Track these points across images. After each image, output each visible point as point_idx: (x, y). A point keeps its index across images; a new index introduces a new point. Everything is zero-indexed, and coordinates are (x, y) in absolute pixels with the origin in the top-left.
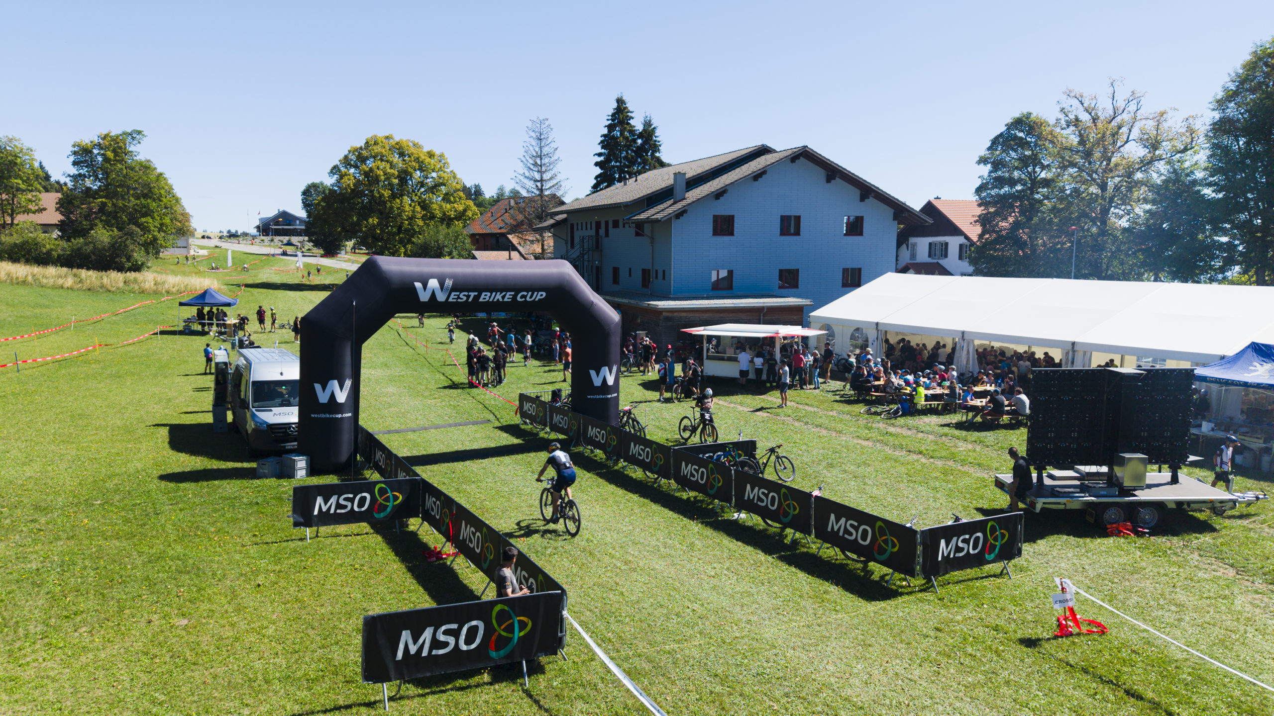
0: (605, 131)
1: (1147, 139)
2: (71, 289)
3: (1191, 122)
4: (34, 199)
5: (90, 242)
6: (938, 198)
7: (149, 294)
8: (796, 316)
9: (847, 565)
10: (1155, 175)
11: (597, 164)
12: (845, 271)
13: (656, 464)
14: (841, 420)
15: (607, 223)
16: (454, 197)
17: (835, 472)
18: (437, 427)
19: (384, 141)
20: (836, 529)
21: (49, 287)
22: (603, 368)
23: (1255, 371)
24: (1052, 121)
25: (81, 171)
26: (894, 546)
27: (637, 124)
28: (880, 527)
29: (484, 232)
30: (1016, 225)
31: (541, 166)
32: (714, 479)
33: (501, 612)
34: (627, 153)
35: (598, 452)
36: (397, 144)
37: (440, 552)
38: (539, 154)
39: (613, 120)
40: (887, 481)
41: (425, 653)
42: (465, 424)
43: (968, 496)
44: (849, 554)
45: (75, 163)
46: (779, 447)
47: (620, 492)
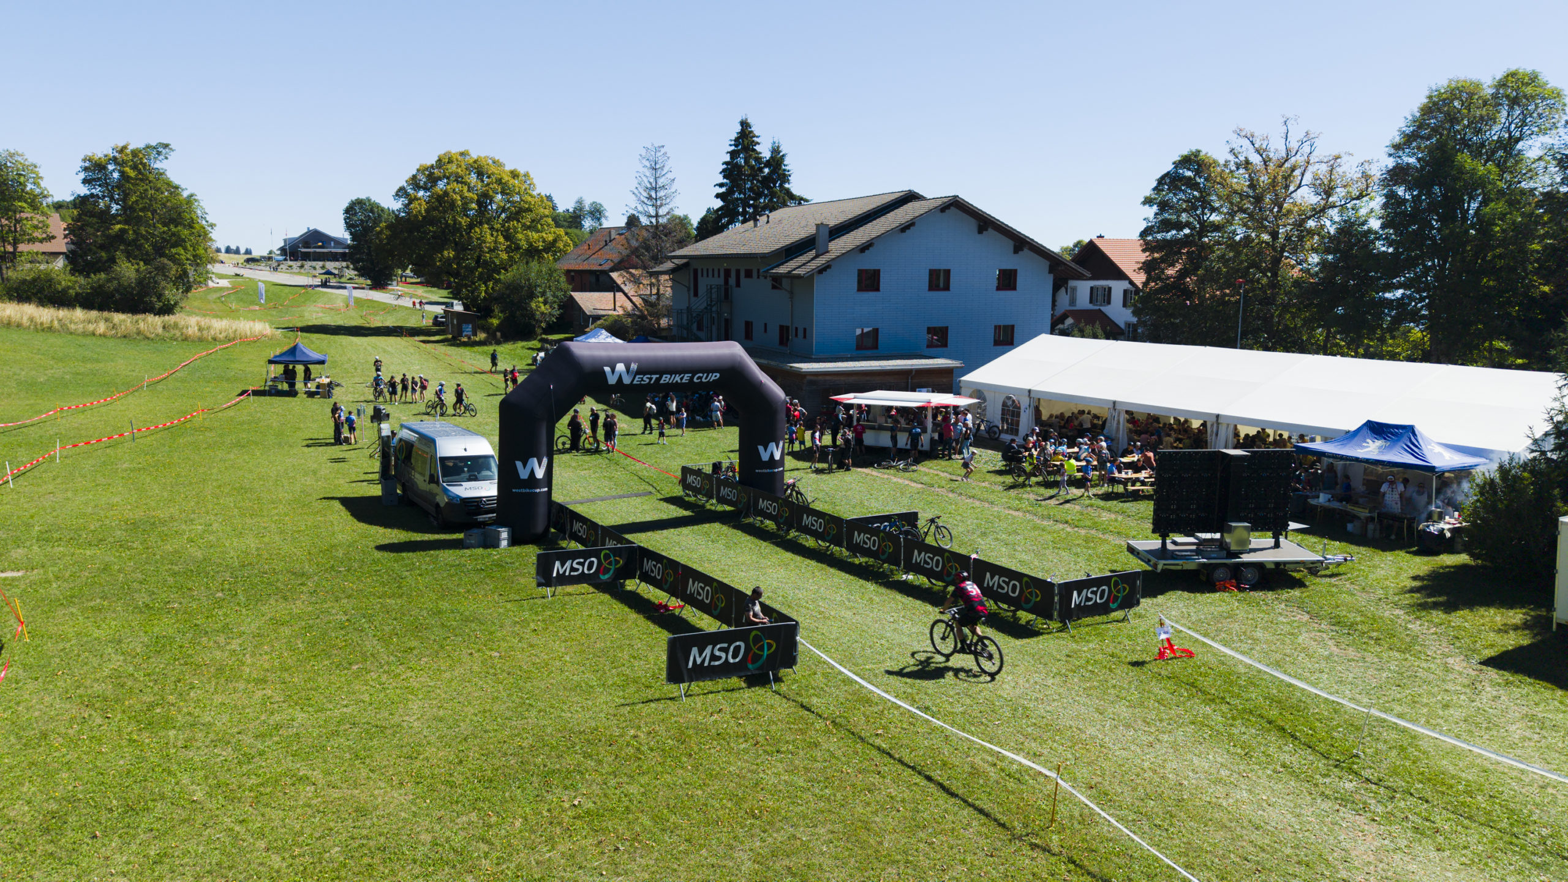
0: (728, 158)
1: (1320, 185)
2: (103, 336)
3: (1366, 167)
4: (40, 225)
5: (114, 278)
6: (1101, 237)
7: (193, 341)
8: (944, 381)
9: (1000, 613)
10: (1328, 223)
11: (718, 196)
12: (997, 328)
13: (829, 534)
14: (993, 492)
15: (738, 272)
16: (541, 225)
17: (989, 540)
18: (602, 499)
19: (459, 158)
20: (991, 585)
21: (78, 335)
22: (771, 444)
23: (1367, 447)
24: (1222, 162)
25: (93, 191)
26: (1037, 596)
27: (764, 151)
28: (1026, 582)
29: (581, 268)
30: (1183, 274)
31: (656, 199)
32: (885, 546)
33: (756, 635)
34: (752, 183)
35: (767, 522)
36: (475, 162)
37: (666, 605)
38: (654, 185)
39: (736, 146)
40: (1035, 547)
41: (706, 664)
42: (628, 496)
43: (1105, 560)
44: (1001, 605)
45: (85, 181)
46: (938, 518)
47: (799, 558)
